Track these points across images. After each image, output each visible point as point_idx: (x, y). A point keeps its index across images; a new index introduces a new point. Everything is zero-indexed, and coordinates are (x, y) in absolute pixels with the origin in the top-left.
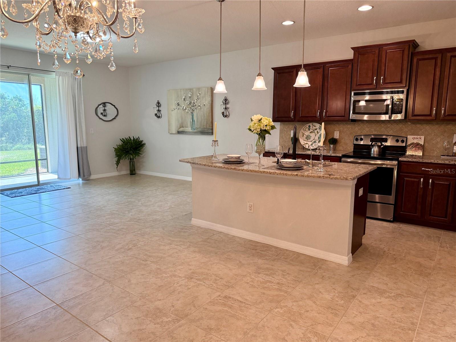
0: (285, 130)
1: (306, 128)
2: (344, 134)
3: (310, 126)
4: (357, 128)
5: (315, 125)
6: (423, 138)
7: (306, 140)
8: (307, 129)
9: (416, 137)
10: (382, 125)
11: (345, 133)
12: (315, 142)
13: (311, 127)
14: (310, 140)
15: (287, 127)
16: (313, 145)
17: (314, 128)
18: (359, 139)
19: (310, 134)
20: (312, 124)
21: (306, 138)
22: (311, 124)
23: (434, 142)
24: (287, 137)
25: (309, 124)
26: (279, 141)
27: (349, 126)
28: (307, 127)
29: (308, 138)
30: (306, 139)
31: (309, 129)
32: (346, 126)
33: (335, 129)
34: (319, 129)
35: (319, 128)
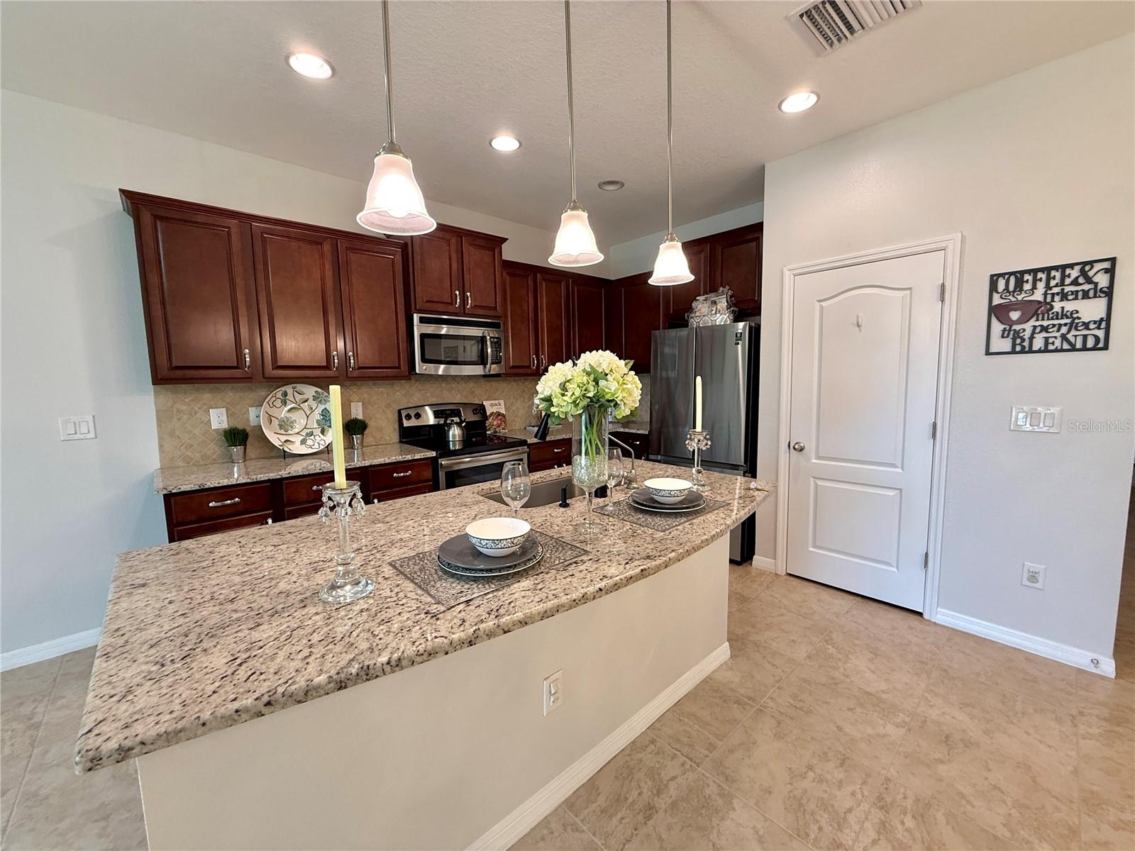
0: (184, 408)
1: (274, 399)
2: (373, 406)
3: (285, 394)
4: (398, 393)
5: (303, 390)
6: (502, 402)
7: (282, 432)
8: (278, 403)
9: (493, 402)
10: (444, 385)
11: (377, 406)
12: (311, 434)
13: (290, 397)
14: (297, 431)
15: (187, 400)
16: (309, 442)
17: (298, 397)
18: (413, 416)
19: (289, 415)
20: (293, 388)
21: (281, 427)
22: (289, 389)
23: (514, 408)
24: (197, 432)
25: (283, 389)
26: (161, 446)
27: (381, 389)
28: (279, 395)
29: (285, 426)
30: (281, 429)
31: (284, 403)
32: (376, 389)
33: (351, 399)
34: (314, 400)
35: (314, 396)
